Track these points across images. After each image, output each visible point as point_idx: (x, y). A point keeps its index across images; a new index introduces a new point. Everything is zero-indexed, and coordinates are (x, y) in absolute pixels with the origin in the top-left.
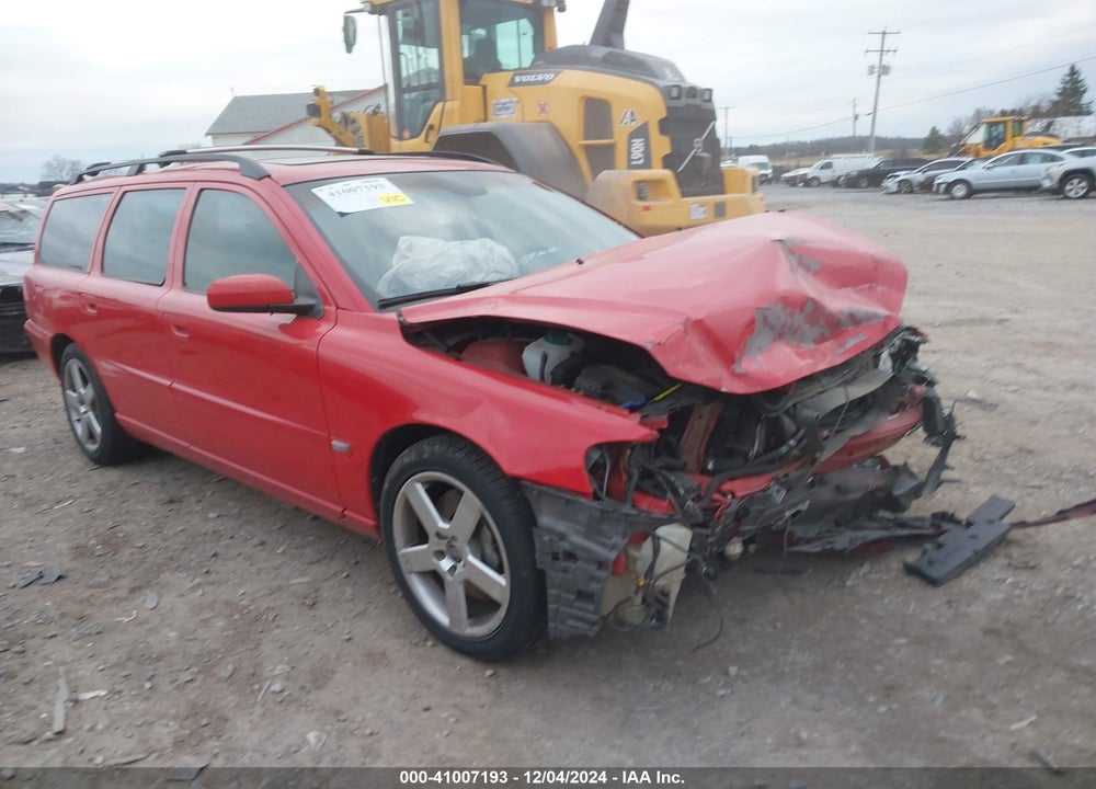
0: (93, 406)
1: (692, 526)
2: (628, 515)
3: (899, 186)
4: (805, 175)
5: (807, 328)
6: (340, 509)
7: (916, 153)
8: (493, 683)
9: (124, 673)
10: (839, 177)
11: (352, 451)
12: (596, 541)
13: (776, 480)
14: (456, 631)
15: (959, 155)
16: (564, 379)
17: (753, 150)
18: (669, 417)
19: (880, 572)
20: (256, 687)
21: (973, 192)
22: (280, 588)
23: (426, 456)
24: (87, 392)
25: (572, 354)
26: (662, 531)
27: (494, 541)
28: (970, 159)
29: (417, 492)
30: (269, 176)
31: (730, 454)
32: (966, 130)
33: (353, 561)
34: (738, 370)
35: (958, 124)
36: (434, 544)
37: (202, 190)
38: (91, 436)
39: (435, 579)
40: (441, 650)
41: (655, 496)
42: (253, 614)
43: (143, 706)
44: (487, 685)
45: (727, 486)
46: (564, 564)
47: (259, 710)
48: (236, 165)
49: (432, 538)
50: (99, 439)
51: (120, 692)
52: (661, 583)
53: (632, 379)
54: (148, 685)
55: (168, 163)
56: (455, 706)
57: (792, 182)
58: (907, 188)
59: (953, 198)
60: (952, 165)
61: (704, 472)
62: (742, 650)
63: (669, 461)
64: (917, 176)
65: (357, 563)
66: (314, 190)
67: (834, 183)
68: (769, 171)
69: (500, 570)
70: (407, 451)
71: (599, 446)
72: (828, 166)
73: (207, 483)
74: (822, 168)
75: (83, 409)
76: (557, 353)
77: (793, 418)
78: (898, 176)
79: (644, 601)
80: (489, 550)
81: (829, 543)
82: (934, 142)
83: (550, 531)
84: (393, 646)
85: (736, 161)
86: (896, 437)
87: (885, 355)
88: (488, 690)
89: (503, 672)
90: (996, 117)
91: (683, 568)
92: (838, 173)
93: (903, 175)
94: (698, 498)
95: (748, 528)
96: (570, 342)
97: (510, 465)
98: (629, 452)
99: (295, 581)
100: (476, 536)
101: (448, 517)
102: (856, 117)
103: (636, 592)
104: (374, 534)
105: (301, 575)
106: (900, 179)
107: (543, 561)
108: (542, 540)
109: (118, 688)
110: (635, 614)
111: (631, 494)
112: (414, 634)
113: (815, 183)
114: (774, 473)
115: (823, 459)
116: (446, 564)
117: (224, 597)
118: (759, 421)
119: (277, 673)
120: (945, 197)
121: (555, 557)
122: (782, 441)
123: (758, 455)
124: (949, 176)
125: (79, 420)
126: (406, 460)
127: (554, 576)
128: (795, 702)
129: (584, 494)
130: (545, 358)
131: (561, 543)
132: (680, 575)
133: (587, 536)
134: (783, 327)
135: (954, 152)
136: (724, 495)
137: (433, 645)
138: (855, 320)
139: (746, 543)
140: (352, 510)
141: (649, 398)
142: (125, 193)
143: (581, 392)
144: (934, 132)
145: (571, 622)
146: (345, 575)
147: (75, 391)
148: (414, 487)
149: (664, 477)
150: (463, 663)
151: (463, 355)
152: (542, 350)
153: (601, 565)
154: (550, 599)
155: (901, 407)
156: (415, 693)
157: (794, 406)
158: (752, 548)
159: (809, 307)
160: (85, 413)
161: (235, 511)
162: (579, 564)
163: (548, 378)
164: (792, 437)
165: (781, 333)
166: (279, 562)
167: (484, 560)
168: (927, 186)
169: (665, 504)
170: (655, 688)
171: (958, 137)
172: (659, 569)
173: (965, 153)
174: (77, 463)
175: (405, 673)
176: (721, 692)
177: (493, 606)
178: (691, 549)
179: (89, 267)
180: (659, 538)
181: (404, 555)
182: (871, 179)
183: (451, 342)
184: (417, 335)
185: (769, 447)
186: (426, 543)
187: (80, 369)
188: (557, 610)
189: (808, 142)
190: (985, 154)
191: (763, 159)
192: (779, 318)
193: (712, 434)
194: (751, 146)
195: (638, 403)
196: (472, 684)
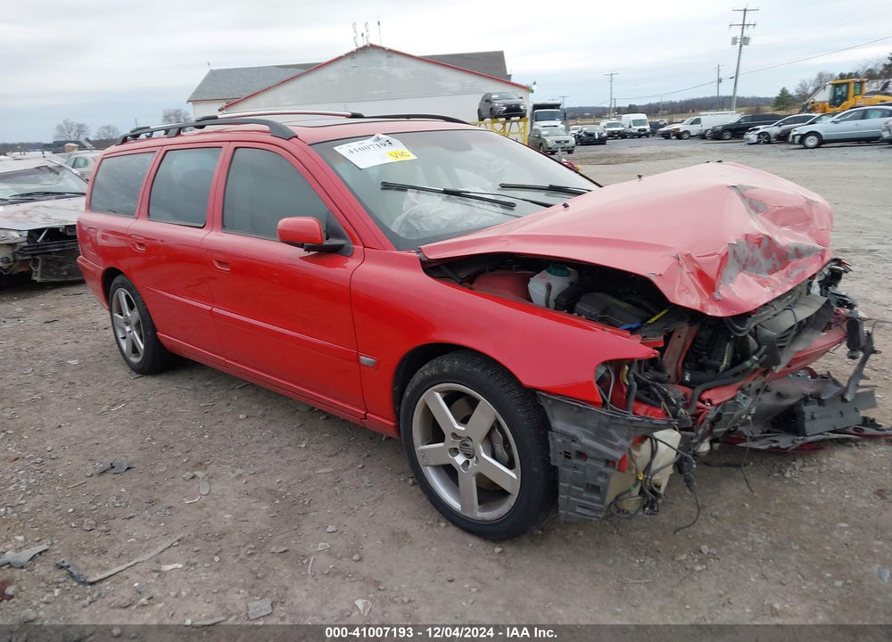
0: (138, 326)
1: (681, 430)
2: (632, 421)
3: (759, 138)
4: (678, 129)
5: (762, 260)
6: (364, 413)
7: (769, 111)
8: (503, 559)
9: (196, 549)
10: (706, 131)
11: (378, 364)
12: (605, 444)
13: (741, 389)
14: (468, 515)
15: (809, 111)
16: (566, 304)
17: (632, 109)
18: (664, 338)
19: (813, 466)
20: (305, 561)
21: (822, 142)
22: (309, 477)
23: (446, 370)
24: (133, 315)
25: (571, 284)
26: (657, 435)
27: (506, 441)
28: (818, 115)
29: (435, 399)
30: (296, 137)
31: (702, 368)
32: (810, 90)
33: (365, 455)
34: (718, 297)
35: (803, 86)
36: (450, 442)
37: (236, 148)
38: (135, 350)
39: (450, 472)
40: (453, 530)
41: (651, 405)
42: (291, 499)
43: (216, 576)
44: (497, 560)
45: (706, 396)
46: (575, 461)
47: (310, 580)
48: (266, 128)
49: (448, 437)
50: (142, 354)
51: (195, 564)
52: (656, 477)
53: (625, 305)
54: (217, 559)
55: (202, 127)
56: (474, 578)
57: (667, 136)
58: (766, 139)
59: (806, 148)
60: (803, 120)
61: (683, 383)
62: (707, 532)
63: (657, 374)
64: (773, 130)
65: (369, 456)
66: (336, 148)
67: (702, 136)
68: (647, 127)
69: (510, 465)
70: (427, 366)
71: (605, 363)
72: (698, 121)
73: (232, 389)
74: (692, 124)
75: (128, 329)
76: (559, 283)
77: (755, 337)
78: (758, 129)
79: (642, 492)
80: (499, 448)
81: (775, 442)
82: (784, 100)
83: (563, 434)
84: (411, 526)
85: (619, 118)
86: (822, 352)
87: (815, 283)
88: (499, 564)
89: (510, 549)
90: (836, 79)
91: (672, 466)
92: (705, 128)
93: (762, 128)
94: (687, 406)
95: (719, 430)
96: (569, 274)
97: (528, 379)
98: (627, 368)
99: (320, 471)
100: (489, 437)
101: (464, 421)
102: (720, 81)
103: (635, 486)
104: (393, 434)
105: (325, 466)
106: (758, 132)
107: (556, 459)
108: (556, 441)
109: (193, 560)
110: (632, 503)
111: (632, 403)
112: (427, 517)
113: (686, 136)
114: (739, 384)
115: (777, 371)
116: (460, 460)
117: (264, 485)
118: (728, 339)
119: (319, 549)
120: (799, 146)
121: (567, 456)
122: (747, 357)
123: (727, 369)
124: (803, 129)
125: (124, 338)
126: (427, 373)
127: (566, 472)
128: (764, 577)
129: (594, 404)
130: (549, 287)
131: (573, 444)
132: (670, 470)
133: (596, 439)
134: (747, 260)
135: (804, 109)
136: (703, 402)
137: (446, 526)
138: (798, 253)
139: (712, 442)
140: (372, 413)
141: (644, 321)
142: (167, 151)
143: (583, 316)
144: (784, 92)
145: (579, 510)
146: (360, 466)
147: (121, 314)
148: (434, 395)
149: (659, 389)
150: (473, 541)
151: (474, 286)
152: (546, 281)
153: (609, 462)
154: (561, 490)
155: (828, 327)
156: (438, 567)
157: (755, 327)
158: (716, 445)
159: (765, 243)
160: (130, 332)
161: (260, 412)
162: (589, 462)
163: (552, 304)
164: (755, 353)
165: (746, 265)
166: (304, 455)
167: (494, 457)
168: (783, 138)
169: (660, 411)
170: (641, 564)
171: (804, 96)
172: (655, 466)
173: (813, 110)
174: (123, 372)
175: (427, 549)
176: (699, 568)
177: (503, 494)
178: (679, 448)
179: (137, 212)
180: (656, 440)
181: (422, 451)
182: (736, 132)
183: (463, 274)
184: (434, 268)
185: (735, 362)
186: (443, 441)
187: (127, 297)
188: (568, 500)
189: (678, 101)
190: (830, 110)
191: (643, 116)
192: (744, 252)
193: (688, 352)
194: (630, 106)
195: (634, 326)
196: (485, 559)
